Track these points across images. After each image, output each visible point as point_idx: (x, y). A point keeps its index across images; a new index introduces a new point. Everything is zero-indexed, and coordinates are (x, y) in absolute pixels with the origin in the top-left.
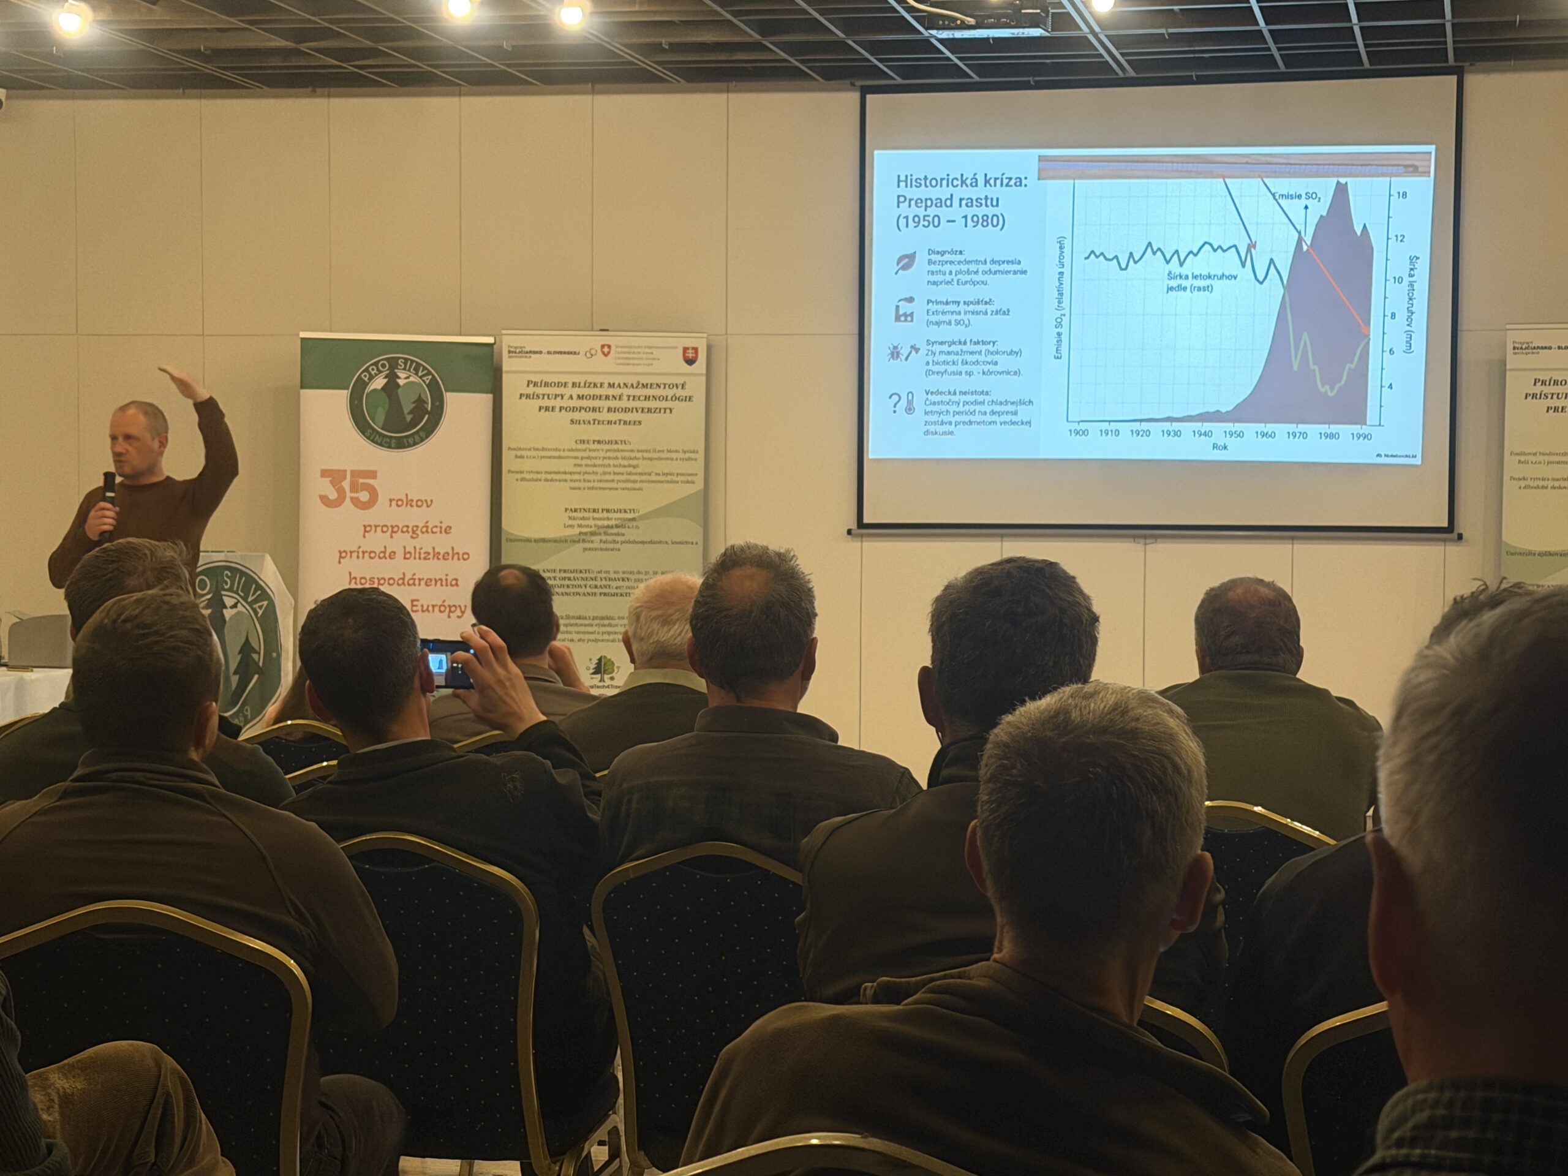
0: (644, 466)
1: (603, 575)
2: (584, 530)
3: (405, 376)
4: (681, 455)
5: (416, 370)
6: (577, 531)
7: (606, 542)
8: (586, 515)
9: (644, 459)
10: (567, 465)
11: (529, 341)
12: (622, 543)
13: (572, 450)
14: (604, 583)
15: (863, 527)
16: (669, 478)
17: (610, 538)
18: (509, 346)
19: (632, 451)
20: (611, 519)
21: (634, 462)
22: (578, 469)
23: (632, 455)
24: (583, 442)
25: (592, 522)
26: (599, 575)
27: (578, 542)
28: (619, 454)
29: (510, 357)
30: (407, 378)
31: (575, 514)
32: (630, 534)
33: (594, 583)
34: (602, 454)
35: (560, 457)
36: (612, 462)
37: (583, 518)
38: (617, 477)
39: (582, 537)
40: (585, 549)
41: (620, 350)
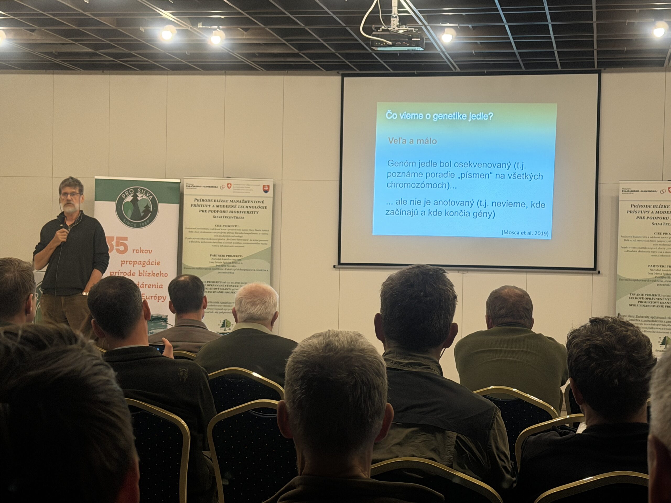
0: (245, 237)
1: (226, 284)
2: (218, 264)
3: (141, 196)
4: (262, 232)
5: (146, 193)
6: (215, 264)
7: (228, 269)
8: (220, 258)
9: (245, 233)
10: (212, 236)
11: (195, 182)
12: (235, 270)
13: (213, 229)
14: (227, 287)
15: (340, 264)
16: (256, 242)
17: (230, 268)
18: (187, 184)
19: (240, 230)
20: (230, 260)
21: (241, 235)
22: (216, 238)
23: (240, 232)
24: (218, 226)
25: (222, 261)
26: (224, 284)
27: (216, 269)
28: (234, 231)
29: (187, 188)
30: (142, 197)
31: (215, 257)
32: (239, 266)
33: (222, 287)
34: (227, 231)
35: (208, 232)
36: (231, 235)
37: (218, 259)
38: (233, 241)
39: (217, 267)
40: (219, 273)
41: (235, 186)
